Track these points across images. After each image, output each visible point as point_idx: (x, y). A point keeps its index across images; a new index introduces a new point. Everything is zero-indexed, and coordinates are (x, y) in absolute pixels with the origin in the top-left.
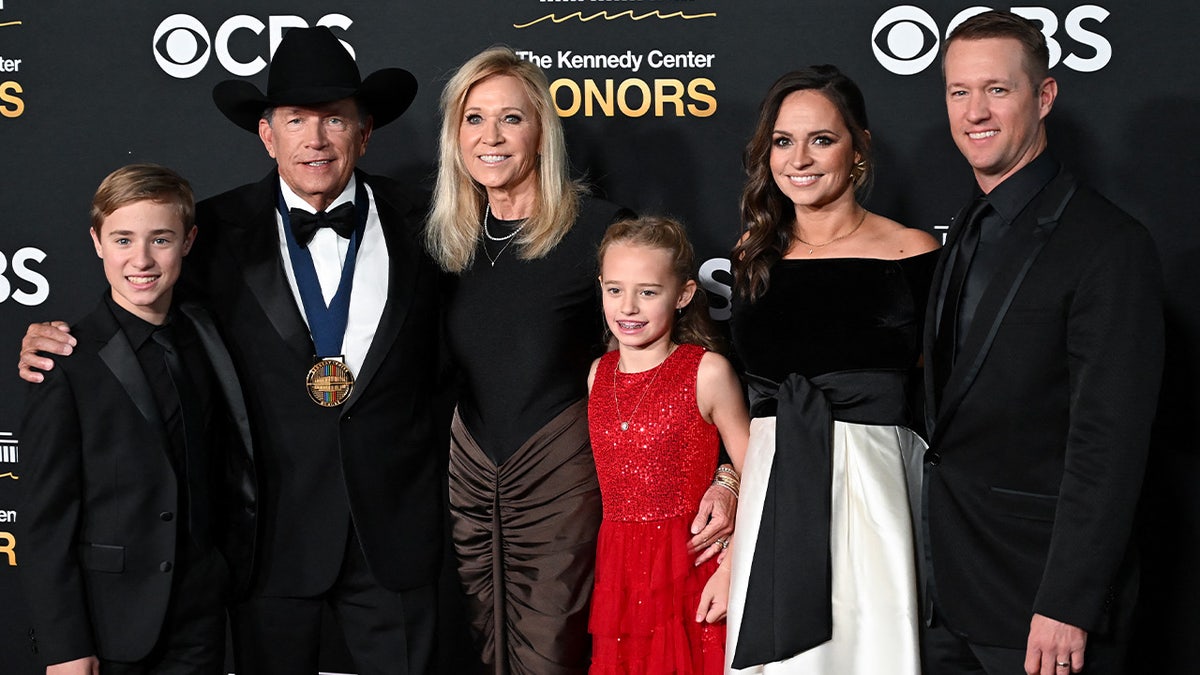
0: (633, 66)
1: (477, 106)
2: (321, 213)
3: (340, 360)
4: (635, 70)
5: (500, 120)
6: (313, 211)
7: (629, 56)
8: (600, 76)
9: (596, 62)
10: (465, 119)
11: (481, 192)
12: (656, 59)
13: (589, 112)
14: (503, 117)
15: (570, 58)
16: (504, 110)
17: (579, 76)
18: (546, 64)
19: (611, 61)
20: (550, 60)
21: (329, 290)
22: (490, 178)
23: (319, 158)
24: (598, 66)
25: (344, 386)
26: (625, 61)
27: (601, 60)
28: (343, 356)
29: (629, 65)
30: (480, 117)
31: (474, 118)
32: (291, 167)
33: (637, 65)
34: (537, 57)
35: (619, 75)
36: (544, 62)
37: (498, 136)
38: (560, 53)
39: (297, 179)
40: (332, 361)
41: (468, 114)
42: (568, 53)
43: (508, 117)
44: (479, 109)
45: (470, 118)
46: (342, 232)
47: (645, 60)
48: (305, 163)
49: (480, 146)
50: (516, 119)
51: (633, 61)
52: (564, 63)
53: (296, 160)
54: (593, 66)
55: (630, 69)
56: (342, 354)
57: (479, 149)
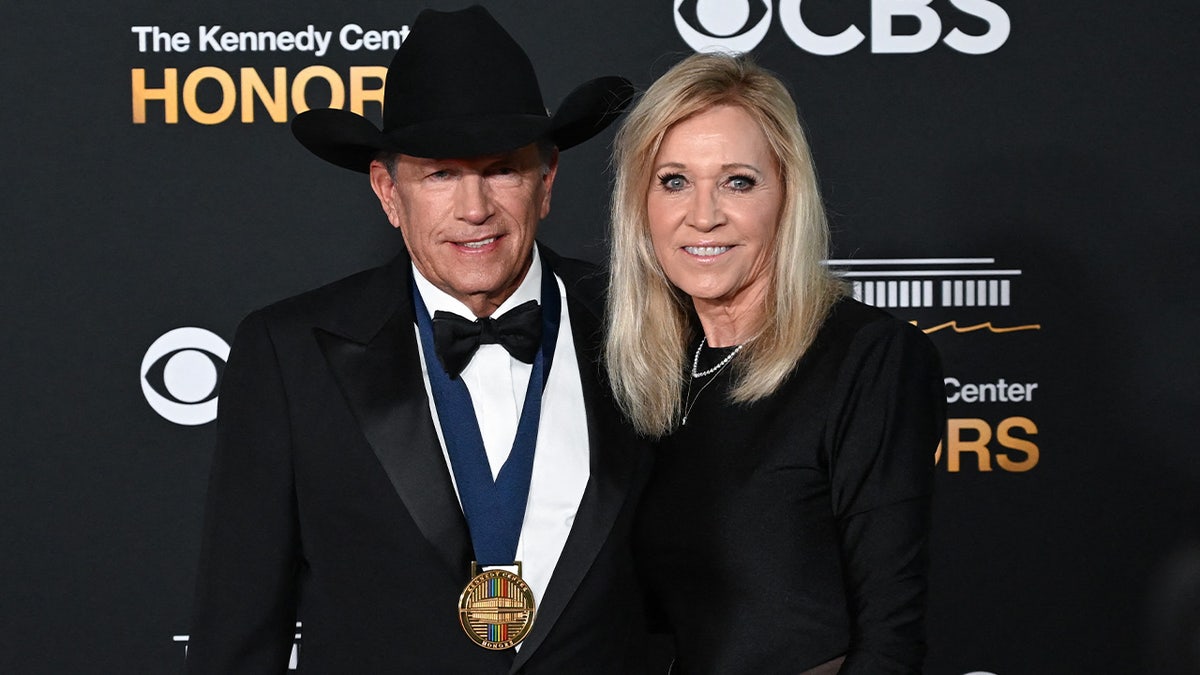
0: (317, 48)
1: (678, 160)
2: (484, 321)
3: (514, 569)
4: (319, 54)
5: (717, 185)
6: (473, 318)
7: (311, 32)
8: (265, 63)
9: (258, 41)
10: (658, 181)
11: (685, 306)
12: (352, 37)
13: (248, 116)
14: (725, 178)
15: (218, 37)
16: (725, 168)
17: (233, 63)
18: (181, 45)
19: (282, 41)
20: (187, 39)
21: (498, 451)
22: (703, 284)
23: (482, 236)
24: (262, 48)
25: (520, 615)
26: (305, 41)
27: (267, 40)
28: (519, 564)
29: (310, 46)
30: (683, 177)
31: (675, 180)
32: (434, 249)
33: (324, 46)
34: (166, 36)
35: (296, 61)
36: (178, 42)
37: (716, 212)
38: (202, 29)
39: (442, 268)
40: (501, 572)
41: (663, 172)
42: (216, 29)
43: (731, 179)
44: (682, 166)
45: (665, 180)
46: (520, 353)
47: (335, 40)
48: (455, 243)
49: (684, 227)
50: (747, 183)
51: (315, 40)
52: (208, 45)
53: (441, 237)
54: (254, 48)
55: (313, 52)
56: (518, 558)
57: (684, 234)
